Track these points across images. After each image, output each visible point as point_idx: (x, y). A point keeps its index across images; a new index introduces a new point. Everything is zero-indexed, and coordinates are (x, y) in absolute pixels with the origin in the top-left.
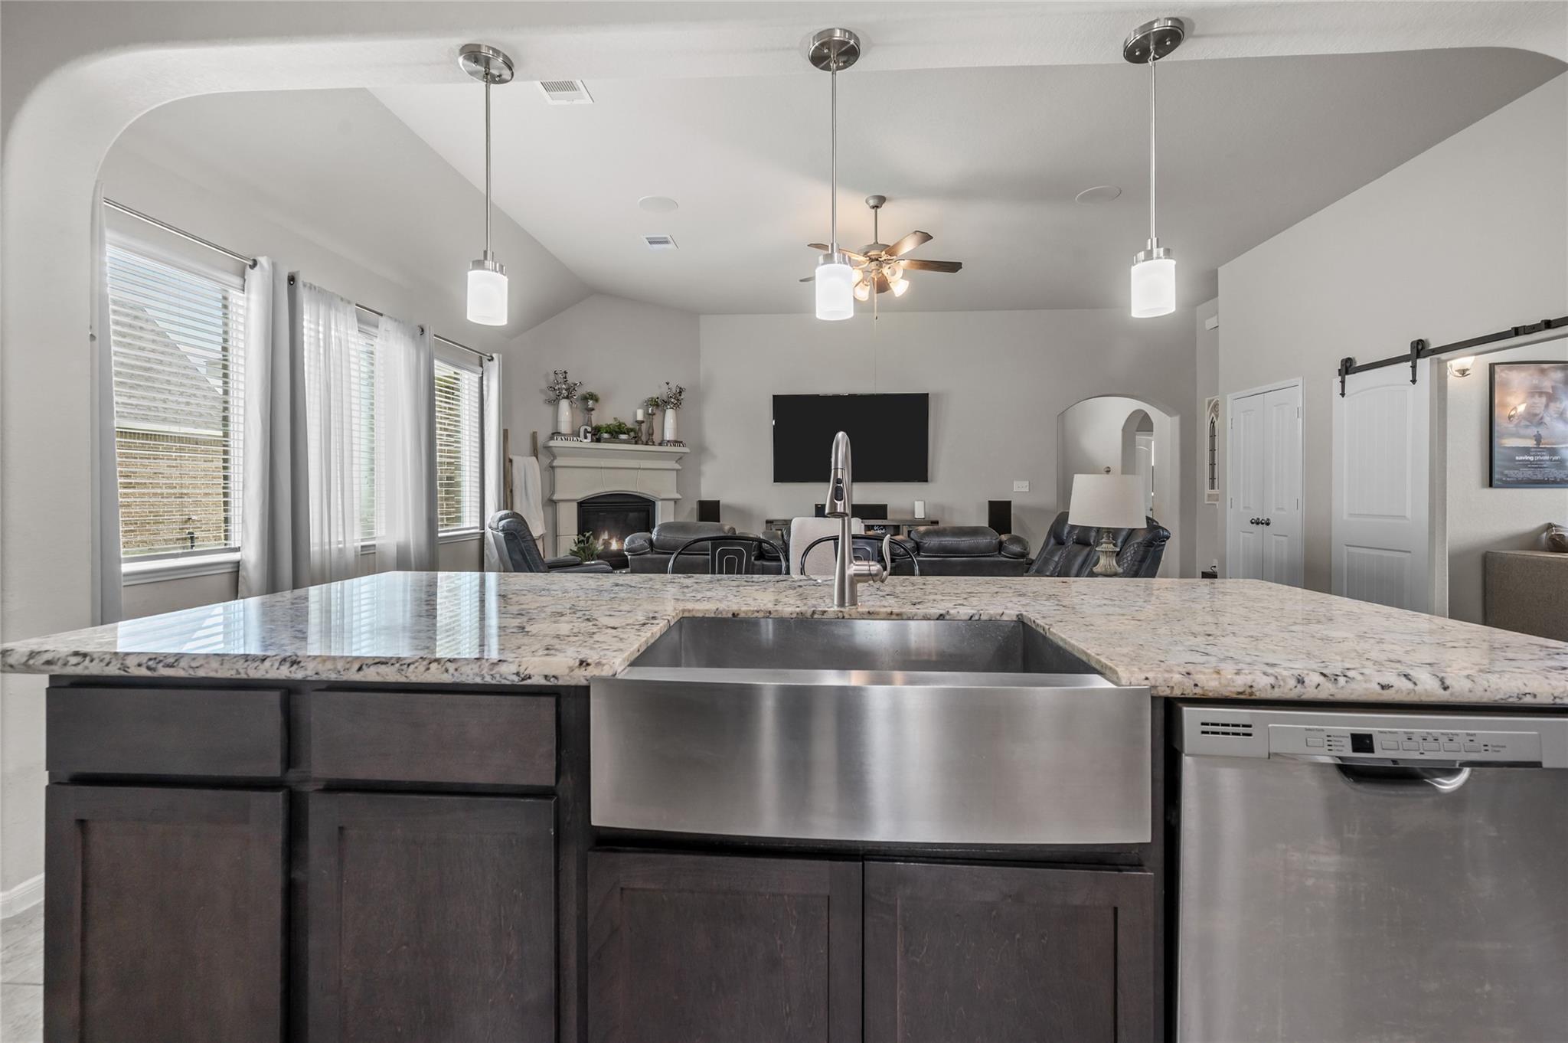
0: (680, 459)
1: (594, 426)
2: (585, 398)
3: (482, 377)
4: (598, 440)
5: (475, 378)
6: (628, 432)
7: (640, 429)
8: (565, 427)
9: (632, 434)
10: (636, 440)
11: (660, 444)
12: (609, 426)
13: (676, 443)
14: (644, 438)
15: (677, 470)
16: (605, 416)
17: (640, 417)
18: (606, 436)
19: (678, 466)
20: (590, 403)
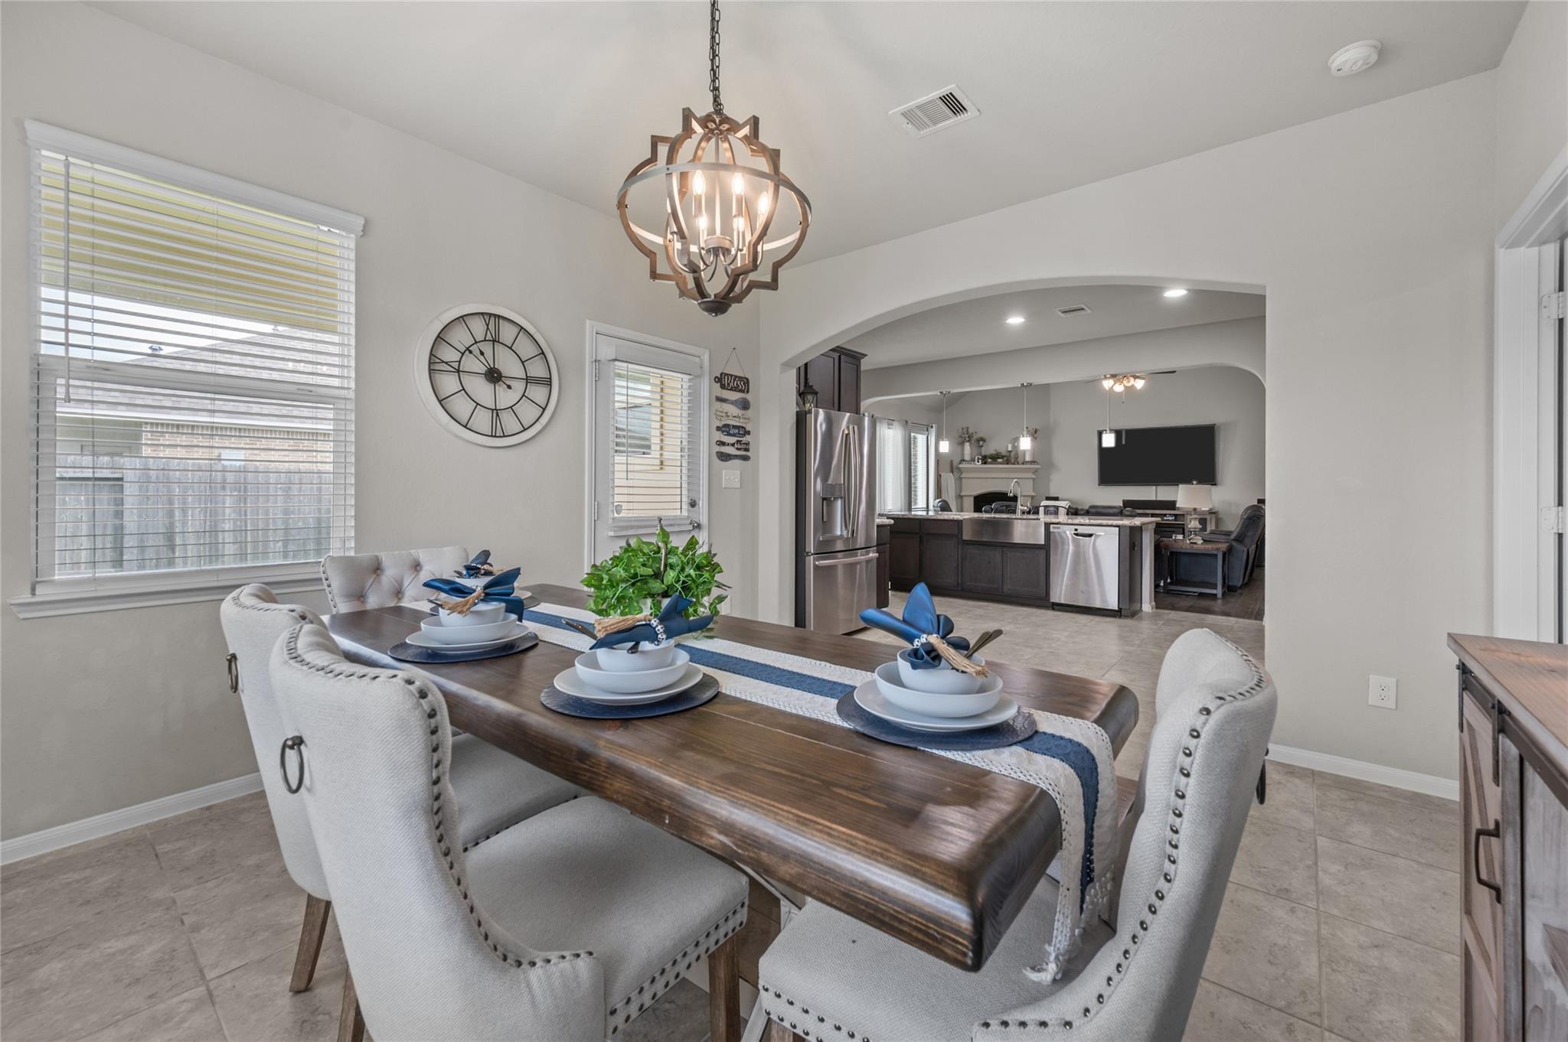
0: (1036, 471)
1: (983, 454)
2: (978, 441)
3: (928, 437)
4: (985, 463)
5: (925, 437)
6: (1003, 457)
7: (1010, 456)
8: (967, 457)
9: (1005, 459)
10: (1008, 462)
11: (1023, 464)
12: (991, 455)
13: (1033, 462)
14: (1013, 460)
15: (1034, 479)
16: (990, 449)
17: (1010, 449)
18: (989, 460)
19: (1034, 476)
20: (981, 442)
